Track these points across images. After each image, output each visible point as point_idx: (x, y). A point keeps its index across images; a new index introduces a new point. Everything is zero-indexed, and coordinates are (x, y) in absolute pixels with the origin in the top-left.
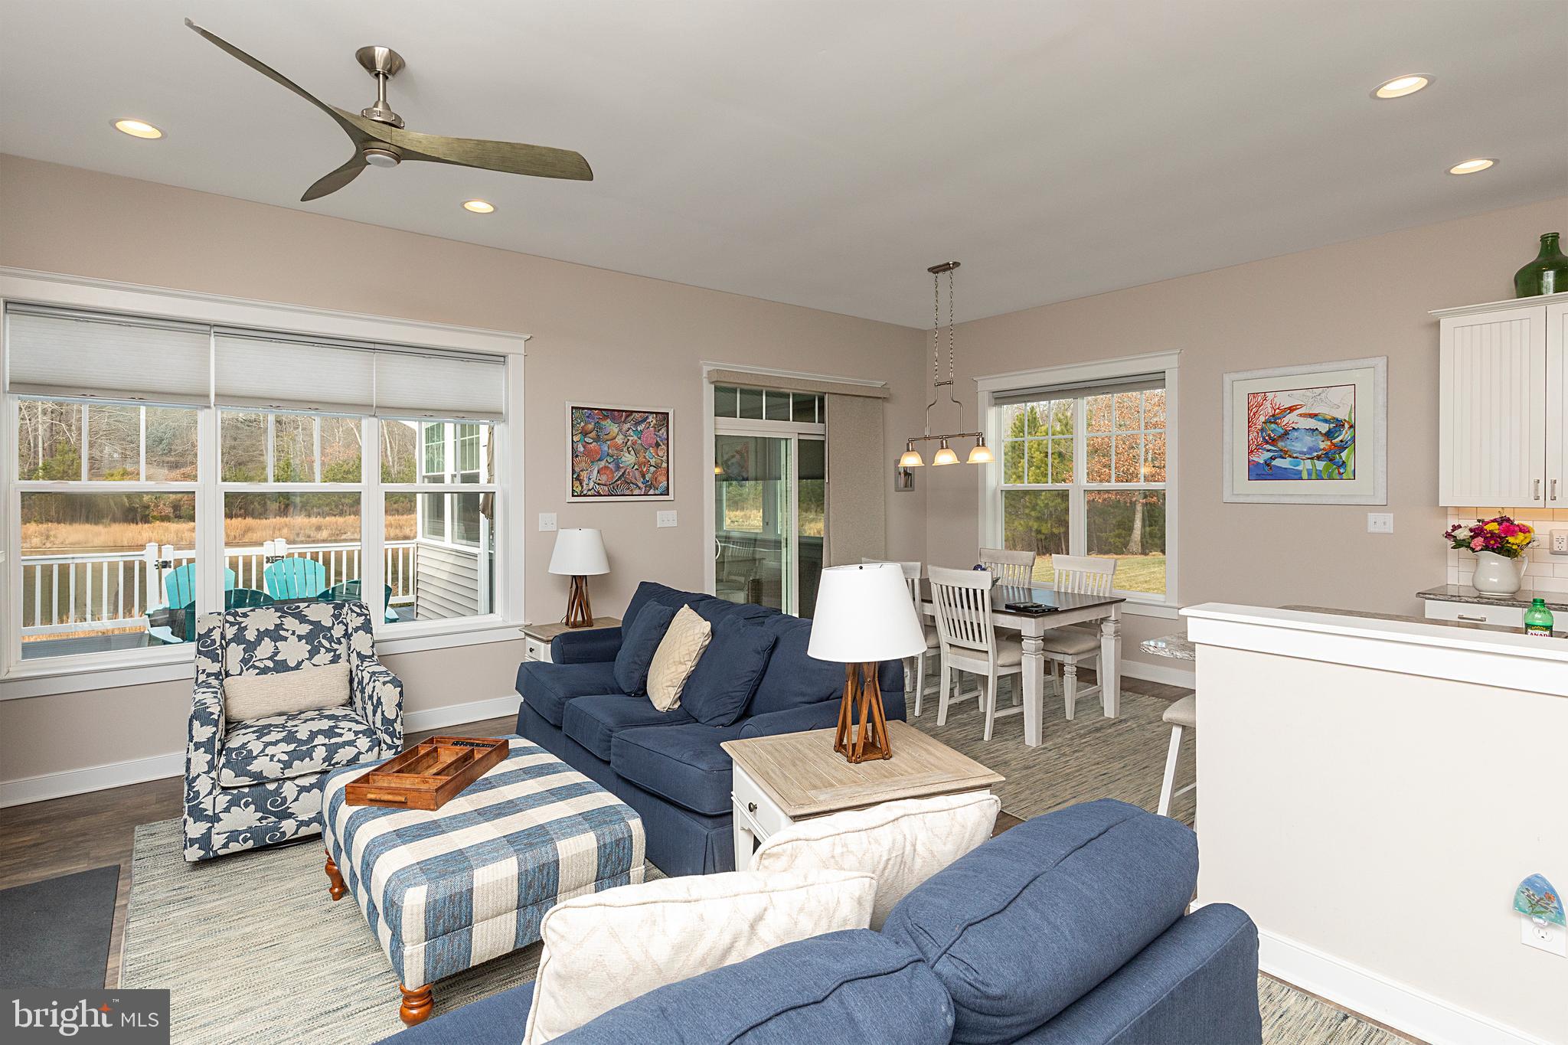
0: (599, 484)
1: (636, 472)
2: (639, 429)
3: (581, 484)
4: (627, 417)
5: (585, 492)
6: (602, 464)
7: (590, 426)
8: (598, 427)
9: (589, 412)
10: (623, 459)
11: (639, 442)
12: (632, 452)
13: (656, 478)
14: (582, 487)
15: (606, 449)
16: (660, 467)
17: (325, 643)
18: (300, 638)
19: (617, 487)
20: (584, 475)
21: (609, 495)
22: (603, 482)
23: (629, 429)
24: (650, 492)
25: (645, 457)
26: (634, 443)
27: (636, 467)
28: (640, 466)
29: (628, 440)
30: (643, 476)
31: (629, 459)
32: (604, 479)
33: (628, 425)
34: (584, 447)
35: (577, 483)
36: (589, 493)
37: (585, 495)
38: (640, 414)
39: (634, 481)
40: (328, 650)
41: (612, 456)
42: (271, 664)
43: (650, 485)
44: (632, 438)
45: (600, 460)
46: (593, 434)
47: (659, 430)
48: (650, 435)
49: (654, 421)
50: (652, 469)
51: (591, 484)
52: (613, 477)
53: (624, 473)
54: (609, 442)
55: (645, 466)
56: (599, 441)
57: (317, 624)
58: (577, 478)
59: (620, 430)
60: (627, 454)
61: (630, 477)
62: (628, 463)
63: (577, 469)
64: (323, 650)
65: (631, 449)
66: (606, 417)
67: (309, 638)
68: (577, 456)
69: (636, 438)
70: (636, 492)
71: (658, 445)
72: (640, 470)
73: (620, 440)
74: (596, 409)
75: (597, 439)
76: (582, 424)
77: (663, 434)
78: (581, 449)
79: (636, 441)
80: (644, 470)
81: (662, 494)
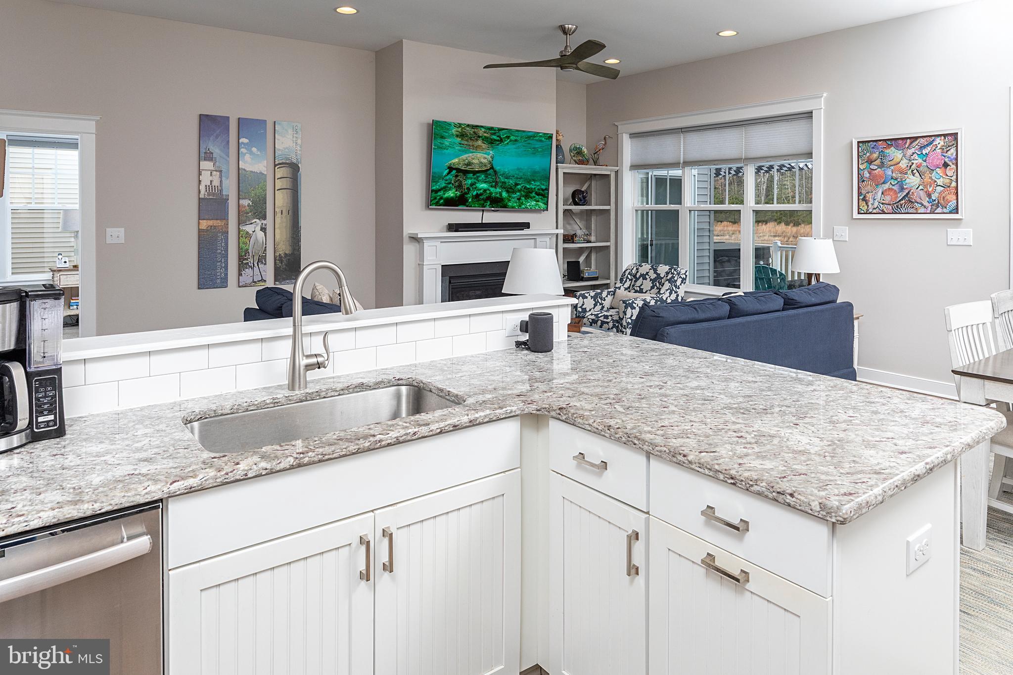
0: (883, 204)
1: (921, 192)
2: (925, 153)
3: (867, 203)
4: (911, 143)
5: (870, 211)
6: (886, 186)
7: (875, 155)
8: (882, 155)
9: (875, 143)
10: (908, 181)
11: (925, 164)
12: (917, 174)
13: (944, 198)
14: (868, 206)
15: (890, 173)
16: (949, 187)
18: (651, 280)
19: (901, 205)
20: (869, 196)
21: (893, 213)
22: (887, 202)
23: (913, 153)
24: (938, 211)
25: (930, 178)
26: (919, 166)
27: (921, 187)
28: (925, 186)
29: (913, 163)
30: (929, 196)
31: (913, 181)
32: (888, 199)
33: (913, 150)
34: (870, 173)
35: (863, 204)
36: (874, 211)
37: (871, 213)
38: (925, 139)
39: (918, 200)
40: (657, 288)
41: (896, 179)
42: (638, 289)
43: (936, 205)
44: (916, 162)
45: (884, 183)
46: (878, 162)
47: (947, 151)
48: (936, 157)
49: (942, 143)
50: (939, 189)
51: (876, 204)
52: (897, 198)
53: (909, 193)
54: (892, 168)
55: (930, 186)
56: (883, 167)
57: (658, 275)
58: (863, 198)
59: (904, 156)
60: (911, 177)
61: (915, 197)
62: (912, 185)
63: (864, 192)
65: (915, 171)
66: (889, 146)
67: (653, 281)
68: (863, 181)
69: (920, 161)
70: (922, 210)
71: (946, 165)
72: (925, 190)
73: (904, 164)
74: (880, 140)
75: (882, 165)
76: (868, 154)
77: (952, 154)
78: (867, 175)
79: (921, 164)
80: (930, 190)
81: (950, 213)
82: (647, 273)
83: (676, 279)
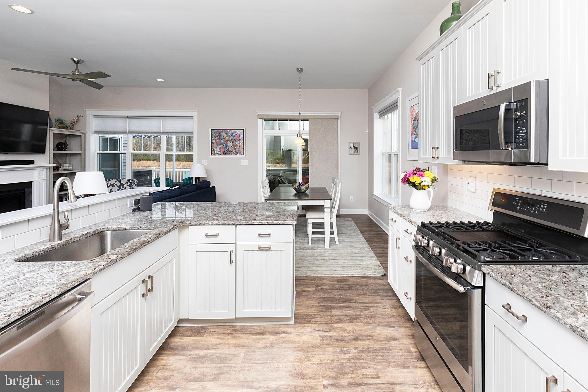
0: (220, 152)
1: (233, 148)
2: (233, 135)
3: (214, 152)
4: (229, 131)
5: (216, 154)
6: (221, 146)
7: (217, 135)
8: (220, 135)
9: (217, 130)
10: (228, 144)
11: (234, 139)
12: (231, 142)
13: (239, 150)
14: (215, 153)
15: (222, 141)
16: (241, 147)
17: (122, 188)
18: (117, 186)
19: (226, 152)
20: (215, 149)
21: (223, 155)
22: (221, 151)
23: (230, 135)
25: (236, 143)
26: (232, 139)
27: (232, 146)
28: (234, 146)
29: (230, 138)
30: (235, 149)
31: (230, 144)
32: (222, 150)
34: (215, 141)
35: (213, 152)
36: (217, 154)
37: (216, 155)
38: (234, 130)
39: (232, 151)
41: (224, 143)
43: (237, 153)
45: (220, 145)
46: (218, 137)
47: (241, 135)
48: (237, 137)
49: (239, 132)
50: (238, 147)
51: (218, 152)
52: (224, 150)
53: (229, 148)
54: (223, 139)
56: (220, 139)
57: (122, 184)
58: (212, 149)
59: (227, 136)
61: (230, 150)
63: (213, 147)
64: (121, 189)
66: (222, 132)
67: (119, 187)
68: (213, 144)
69: (232, 138)
70: (233, 154)
71: (240, 140)
73: (227, 138)
74: (219, 130)
75: (219, 138)
76: (215, 134)
78: (214, 141)
79: (233, 139)
80: (236, 147)
81: (242, 155)
82: (114, 183)
83: (133, 184)
